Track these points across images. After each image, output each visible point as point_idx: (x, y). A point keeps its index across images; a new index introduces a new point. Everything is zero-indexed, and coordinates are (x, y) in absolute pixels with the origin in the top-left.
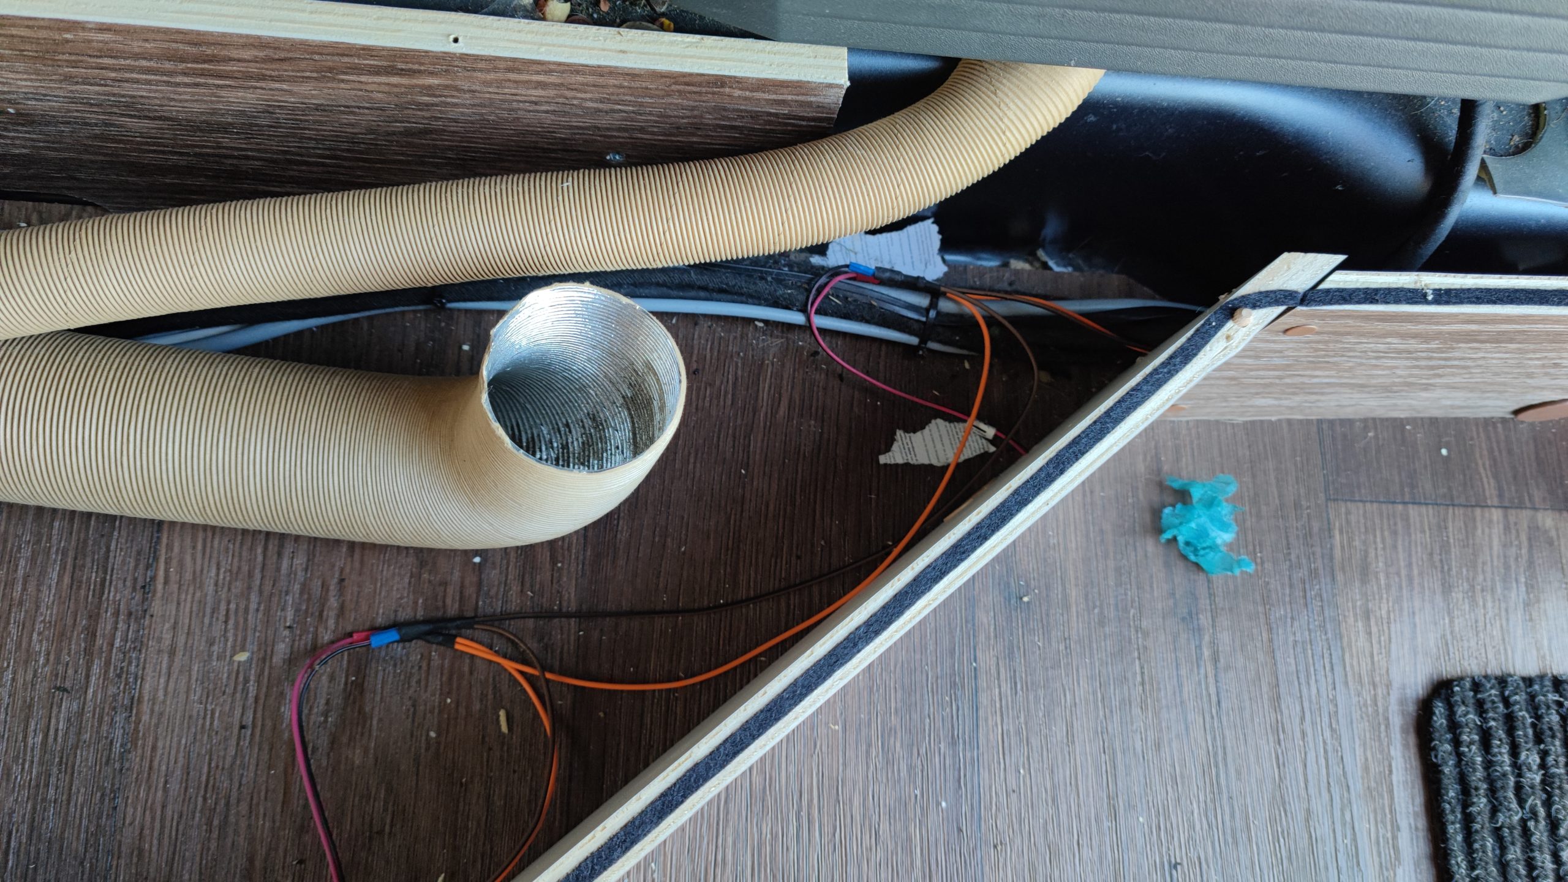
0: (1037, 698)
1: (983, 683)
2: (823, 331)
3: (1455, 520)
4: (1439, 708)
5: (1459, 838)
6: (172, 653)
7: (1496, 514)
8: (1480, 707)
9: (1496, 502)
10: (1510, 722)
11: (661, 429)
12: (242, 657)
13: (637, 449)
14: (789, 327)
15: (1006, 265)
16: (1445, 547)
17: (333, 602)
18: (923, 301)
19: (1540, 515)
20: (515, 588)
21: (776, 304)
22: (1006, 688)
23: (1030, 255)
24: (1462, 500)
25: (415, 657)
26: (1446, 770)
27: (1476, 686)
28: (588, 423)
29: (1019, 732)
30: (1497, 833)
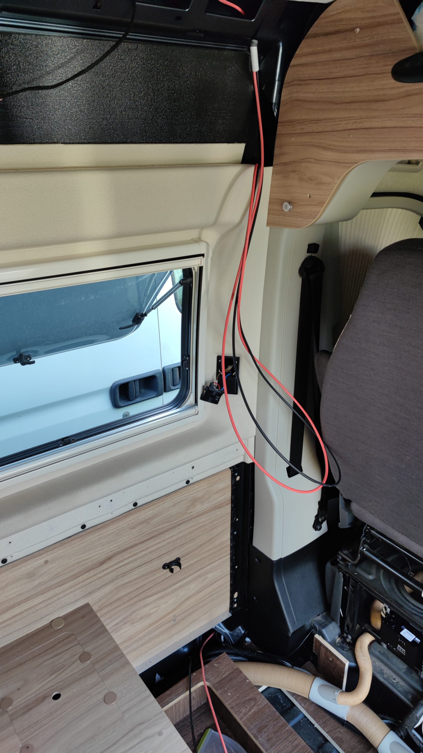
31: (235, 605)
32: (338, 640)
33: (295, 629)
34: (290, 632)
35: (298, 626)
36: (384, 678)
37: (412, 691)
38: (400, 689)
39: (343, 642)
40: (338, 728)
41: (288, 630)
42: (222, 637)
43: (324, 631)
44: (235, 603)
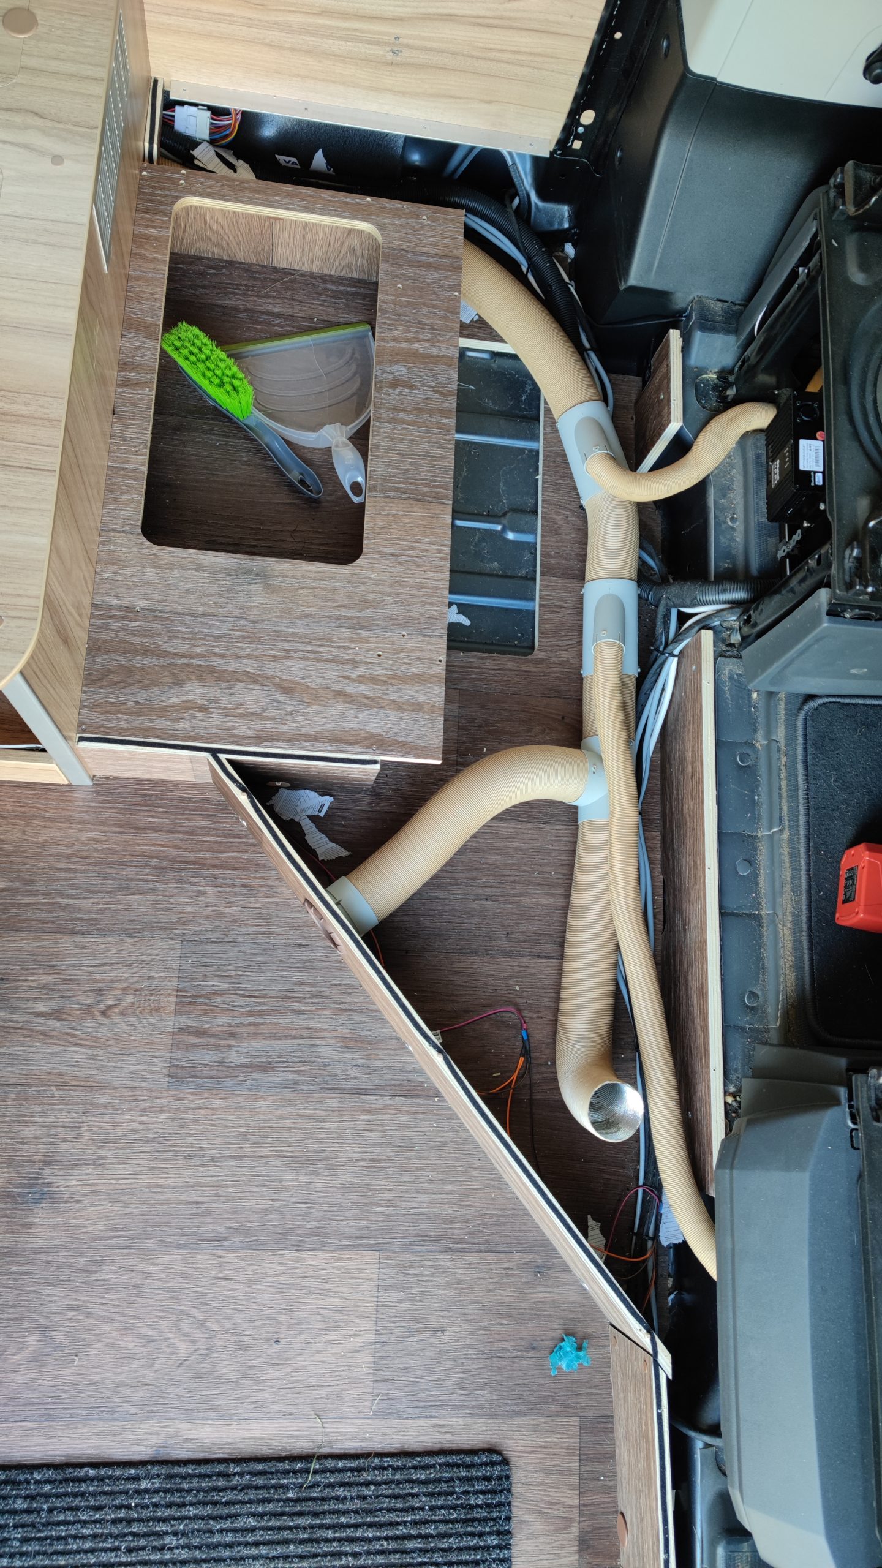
0: (502, 1278)
1: (509, 1255)
2: (637, 1192)
3: (574, 1479)
4: (499, 1458)
5: (450, 1461)
6: (519, 966)
7: (576, 1502)
8: (499, 1478)
9: (582, 1502)
10: (494, 1492)
11: (600, 1133)
12: (518, 988)
13: (594, 1123)
14: (637, 1179)
15: (669, 1276)
16: (562, 1473)
17: (534, 1015)
18: (651, 1234)
19: (576, 1525)
20: (540, 1076)
21: (646, 1173)
22: (506, 1265)
23: (674, 1288)
24: (582, 1485)
25: (517, 1044)
26: (476, 1458)
27: (508, 1477)
28: (599, 1105)
29: (491, 1269)
30: (451, 1479)
31: (577, 145)
32: (711, 376)
33: (642, 284)
34: (626, 281)
35: (653, 282)
36: (715, 502)
37: (740, 561)
38: (723, 540)
39: (715, 388)
40: (570, 510)
41: (625, 272)
42: (516, 201)
43: (698, 336)
44: (578, 137)
